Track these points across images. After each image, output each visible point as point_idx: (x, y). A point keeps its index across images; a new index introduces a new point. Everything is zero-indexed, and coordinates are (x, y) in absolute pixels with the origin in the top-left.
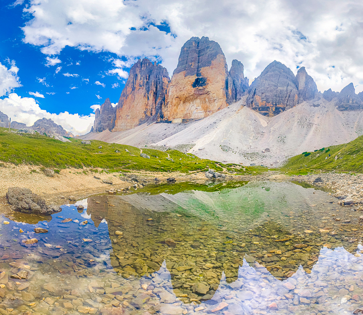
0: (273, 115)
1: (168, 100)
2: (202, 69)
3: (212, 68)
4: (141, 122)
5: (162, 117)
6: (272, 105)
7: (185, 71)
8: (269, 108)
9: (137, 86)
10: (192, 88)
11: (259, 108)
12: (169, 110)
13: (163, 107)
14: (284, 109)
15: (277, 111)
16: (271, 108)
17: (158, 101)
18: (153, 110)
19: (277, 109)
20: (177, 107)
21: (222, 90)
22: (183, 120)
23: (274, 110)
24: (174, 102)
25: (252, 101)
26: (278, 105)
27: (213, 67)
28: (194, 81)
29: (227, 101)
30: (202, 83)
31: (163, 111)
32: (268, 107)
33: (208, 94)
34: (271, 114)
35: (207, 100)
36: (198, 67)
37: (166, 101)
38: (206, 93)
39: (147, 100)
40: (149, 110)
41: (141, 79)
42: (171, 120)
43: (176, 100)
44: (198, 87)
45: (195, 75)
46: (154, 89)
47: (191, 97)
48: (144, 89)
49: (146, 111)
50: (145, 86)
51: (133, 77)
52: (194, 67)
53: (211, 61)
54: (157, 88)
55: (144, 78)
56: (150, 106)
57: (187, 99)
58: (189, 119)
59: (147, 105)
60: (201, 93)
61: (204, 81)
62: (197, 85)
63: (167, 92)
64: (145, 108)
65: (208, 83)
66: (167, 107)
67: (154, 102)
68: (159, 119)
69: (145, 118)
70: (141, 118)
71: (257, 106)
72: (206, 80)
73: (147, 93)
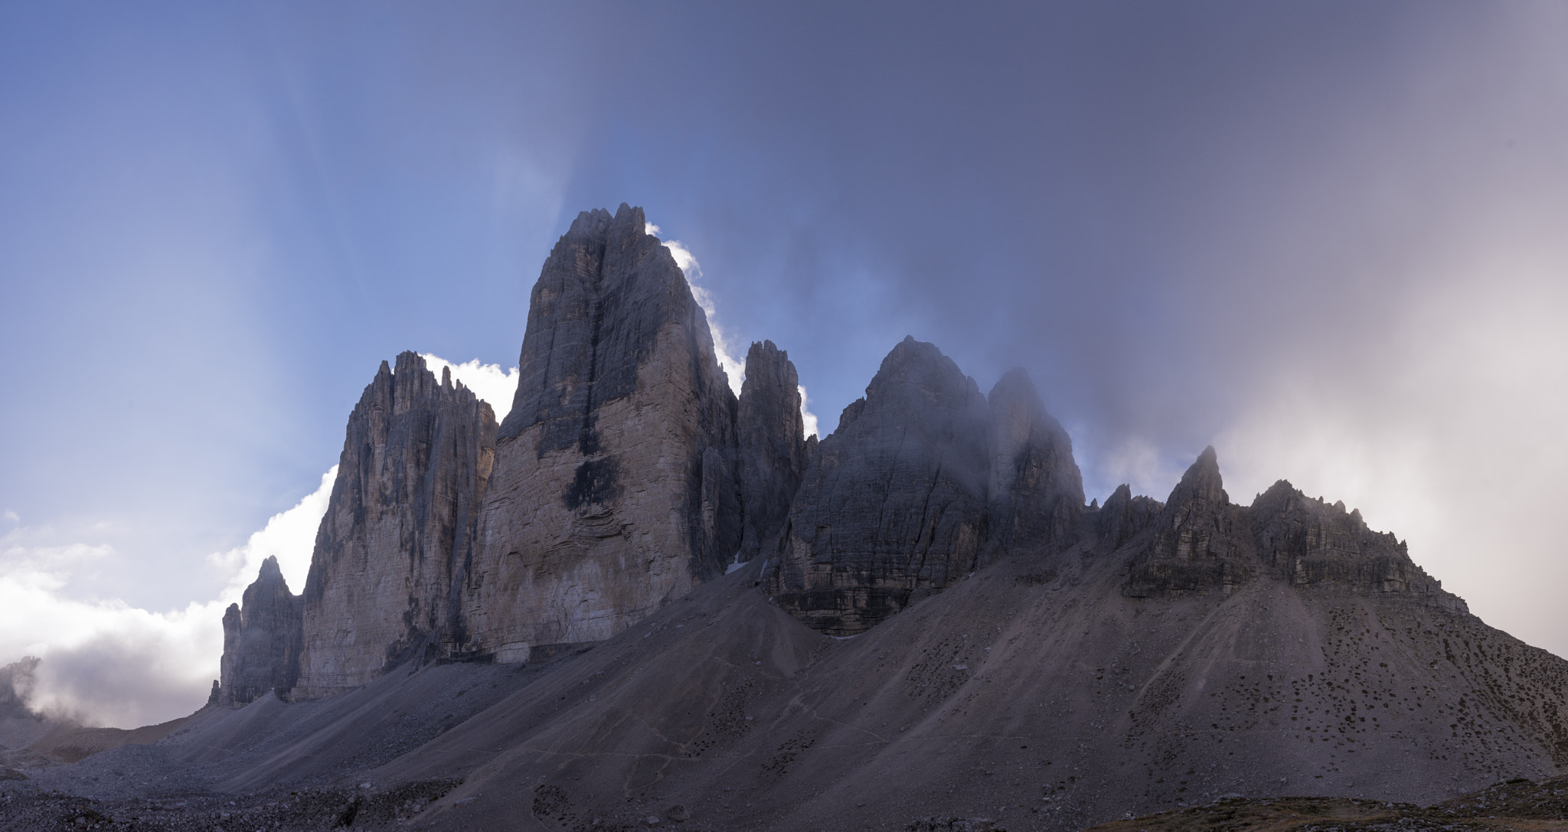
0: (858, 626)
1: (483, 567)
2: (602, 412)
3: (639, 406)
4: (395, 659)
5: (459, 635)
6: (855, 583)
7: (537, 431)
8: (843, 598)
10: (565, 512)
11: (803, 599)
12: (484, 607)
13: (465, 598)
14: (904, 599)
16: (850, 595)
17: (459, 564)
18: (440, 603)
20: (513, 597)
21: (674, 518)
22: (534, 649)
23: (862, 604)
24: (504, 572)
26: (880, 583)
27: (644, 400)
28: (570, 478)
29: (692, 564)
30: (606, 487)
31: (466, 612)
32: (840, 593)
33: (626, 538)
34: (850, 620)
35: (622, 563)
36: (589, 401)
37: (473, 571)
38: (619, 534)
39: (417, 562)
40: (422, 604)
41: (387, 469)
42: (492, 651)
43: (511, 566)
44: (585, 508)
45: (576, 446)
46: (445, 512)
47: (562, 553)
48: (400, 513)
49: (413, 610)
50: (411, 498)
51: (355, 458)
52: (571, 402)
53: (634, 368)
54: (454, 506)
55: (399, 465)
56: (429, 587)
57: (547, 559)
58: (556, 645)
59: (416, 586)
60: (600, 531)
61: (607, 475)
62: (584, 497)
63: (479, 532)
64: (407, 598)
65: (623, 488)
66: (479, 595)
67: (443, 570)
68: (450, 645)
69: (409, 639)
70: (395, 642)
71: (796, 590)
72: (617, 472)
73: (419, 532)
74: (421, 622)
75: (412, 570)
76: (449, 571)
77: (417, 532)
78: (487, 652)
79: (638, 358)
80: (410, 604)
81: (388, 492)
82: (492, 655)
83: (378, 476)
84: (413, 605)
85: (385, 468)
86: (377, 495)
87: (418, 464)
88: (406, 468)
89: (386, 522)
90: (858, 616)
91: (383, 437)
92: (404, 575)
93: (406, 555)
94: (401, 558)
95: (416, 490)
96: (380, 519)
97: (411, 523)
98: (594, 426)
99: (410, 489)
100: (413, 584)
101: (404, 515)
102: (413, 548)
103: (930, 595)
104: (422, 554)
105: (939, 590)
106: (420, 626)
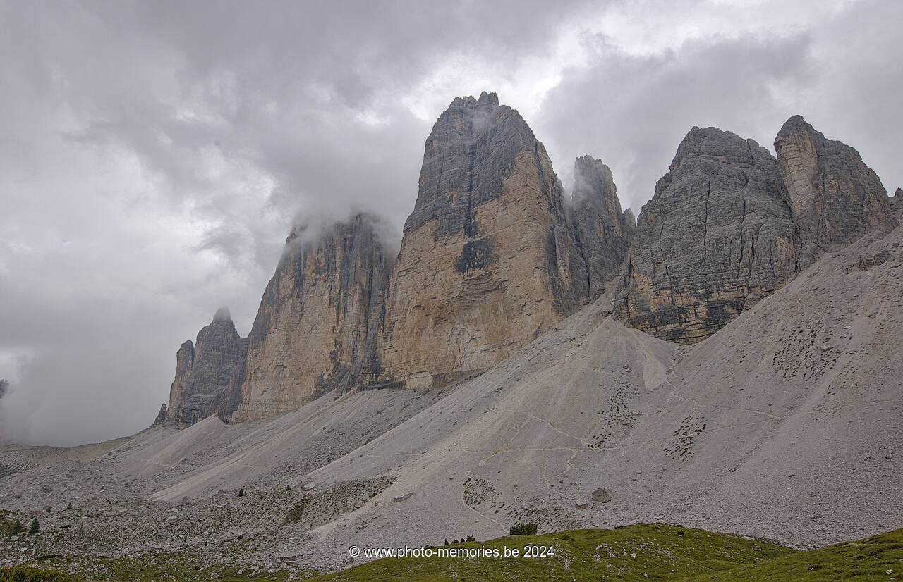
0: (703, 333)
1: (394, 317)
2: (479, 209)
3: (506, 204)
4: (322, 388)
5: (376, 368)
6: (694, 300)
7: (433, 223)
8: (685, 313)
9: (308, 272)
10: (456, 276)
11: (653, 317)
12: (395, 346)
13: (380, 339)
14: (740, 306)
15: (716, 319)
16: (691, 309)
17: (373, 317)
18: (359, 346)
19: (712, 308)
20: (418, 337)
21: (538, 273)
22: (435, 377)
23: (703, 315)
24: (411, 321)
25: (627, 298)
26: (716, 296)
27: (509, 198)
28: (459, 252)
29: (555, 305)
30: (484, 258)
31: (381, 351)
32: (682, 310)
33: (503, 291)
34: (695, 330)
35: (501, 308)
36: (470, 202)
37: (387, 320)
38: (498, 288)
39: (341, 315)
40: (345, 346)
41: (321, 250)
42: (402, 380)
43: (416, 316)
44: (471, 273)
45: (462, 231)
46: (364, 280)
47: (455, 305)
48: (330, 280)
49: (338, 351)
50: (338, 270)
52: (457, 204)
53: (501, 180)
54: (371, 276)
55: (330, 248)
56: (351, 333)
57: (444, 309)
58: (452, 373)
59: (341, 332)
60: (482, 288)
61: (486, 249)
62: (469, 265)
63: (391, 292)
64: (333, 341)
65: (498, 257)
66: (391, 338)
67: (362, 320)
68: (368, 376)
69: (334, 373)
70: (322, 376)
71: (644, 313)
72: (493, 246)
73: (344, 294)
74: (344, 360)
75: (338, 321)
76: (366, 322)
77: (342, 294)
78: (397, 381)
79: (502, 174)
80: (336, 346)
81: (321, 266)
82: (402, 382)
83: (314, 255)
84: (338, 346)
86: (313, 267)
87: (344, 247)
88: (335, 250)
89: (319, 287)
90: (701, 325)
92: (331, 324)
93: (333, 310)
94: (330, 312)
95: (342, 265)
96: (315, 284)
97: (338, 287)
98: (474, 218)
99: (338, 264)
100: (338, 331)
101: (333, 281)
102: (339, 305)
103: (762, 297)
104: (345, 308)
105: (770, 292)
106: (344, 362)
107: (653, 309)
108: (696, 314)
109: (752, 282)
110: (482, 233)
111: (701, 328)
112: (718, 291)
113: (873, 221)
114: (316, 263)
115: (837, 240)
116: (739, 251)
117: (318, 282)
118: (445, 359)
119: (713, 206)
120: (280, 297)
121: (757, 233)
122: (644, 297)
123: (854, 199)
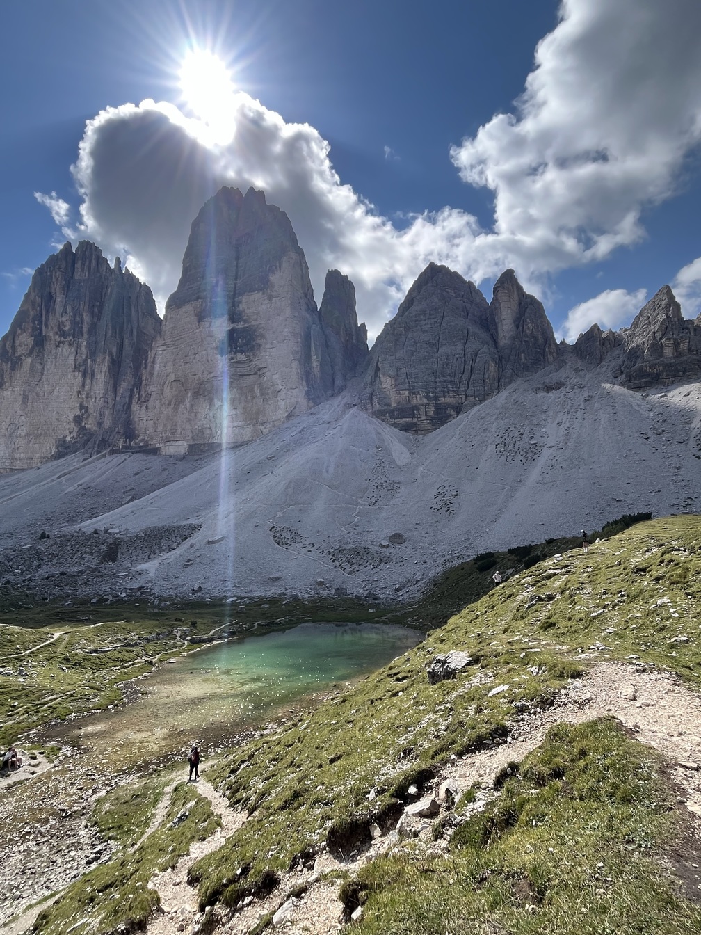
0: (429, 427)
1: (150, 388)
2: (245, 299)
3: (270, 298)
4: (64, 449)
5: (130, 434)
6: (425, 401)
7: (197, 304)
8: (418, 410)
9: (50, 333)
10: (218, 357)
11: (392, 412)
12: (151, 415)
13: (135, 407)
14: (459, 409)
15: (440, 418)
16: (423, 408)
17: (124, 386)
18: (107, 412)
19: (439, 408)
20: (176, 408)
21: (295, 364)
22: (191, 447)
23: (431, 413)
24: (168, 393)
25: (372, 394)
26: (442, 400)
27: (274, 294)
28: (224, 336)
29: (308, 393)
30: (244, 345)
31: (135, 418)
32: (416, 408)
33: (260, 376)
34: (424, 425)
35: (257, 392)
36: (235, 292)
37: (143, 389)
38: (256, 374)
39: (88, 381)
40: (91, 410)
41: (66, 313)
42: (157, 446)
43: (174, 389)
44: (232, 356)
45: (225, 317)
46: (114, 350)
47: (213, 384)
48: (75, 345)
49: (83, 415)
50: (85, 336)
51: (38, 300)
52: (222, 290)
53: (267, 275)
54: (121, 346)
55: (76, 312)
56: (98, 399)
57: (203, 385)
58: (208, 443)
59: (87, 397)
60: (244, 371)
61: (248, 337)
62: (231, 349)
63: (149, 365)
64: (78, 405)
65: (259, 346)
66: (147, 407)
67: (110, 389)
68: (121, 441)
69: (78, 436)
70: (65, 437)
71: (386, 407)
72: (255, 335)
73: (92, 361)
74: (90, 424)
75: (83, 386)
76: (115, 390)
77: (89, 360)
78: (151, 447)
79: (269, 269)
80: (81, 410)
81: (66, 329)
82: (157, 448)
83: (58, 316)
84: (83, 411)
85: (65, 312)
86: (55, 329)
87: (92, 314)
88: (82, 315)
89: (62, 350)
90: (429, 421)
91: (64, 290)
92: (76, 389)
93: (79, 376)
94: (74, 376)
95: (90, 332)
96: (57, 346)
97: (85, 353)
98: (238, 306)
99: (85, 329)
100: (84, 396)
101: (79, 346)
102: (85, 371)
103: (475, 405)
104: (93, 375)
105: (481, 401)
106: (89, 426)
107: (393, 405)
108: (426, 412)
109: (469, 392)
110: (245, 321)
111: (428, 424)
112: (444, 396)
113: (551, 359)
114: (59, 325)
115: (527, 369)
116: (462, 367)
117: (61, 345)
118: (201, 431)
119: (445, 329)
120: (16, 355)
121: (476, 356)
122: (386, 394)
123: (541, 341)
